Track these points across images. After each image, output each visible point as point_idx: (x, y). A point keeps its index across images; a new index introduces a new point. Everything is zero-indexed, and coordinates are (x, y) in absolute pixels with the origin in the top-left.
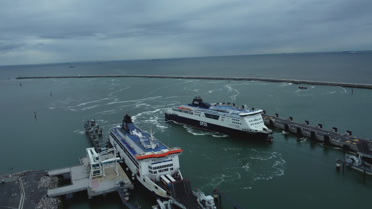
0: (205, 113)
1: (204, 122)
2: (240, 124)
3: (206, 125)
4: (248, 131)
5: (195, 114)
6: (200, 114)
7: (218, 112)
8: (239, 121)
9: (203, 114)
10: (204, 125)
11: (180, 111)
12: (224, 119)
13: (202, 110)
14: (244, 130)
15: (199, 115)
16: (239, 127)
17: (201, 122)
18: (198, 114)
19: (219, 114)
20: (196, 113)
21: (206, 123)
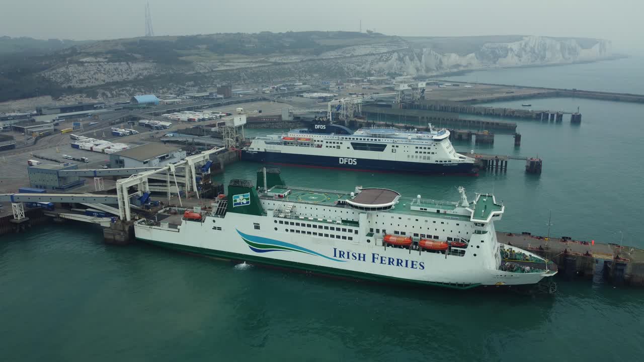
0: (351, 143)
1: (348, 158)
2: (433, 153)
3: (353, 162)
4: (446, 163)
5: (327, 147)
6: (339, 145)
7: (379, 139)
8: (429, 148)
9: (347, 144)
10: (349, 163)
11: (286, 144)
12: (396, 148)
13: (343, 138)
14: (439, 163)
15: (339, 147)
16: (429, 158)
17: (340, 159)
18: (336, 145)
19: (386, 141)
20: (329, 145)
21: (353, 159)
